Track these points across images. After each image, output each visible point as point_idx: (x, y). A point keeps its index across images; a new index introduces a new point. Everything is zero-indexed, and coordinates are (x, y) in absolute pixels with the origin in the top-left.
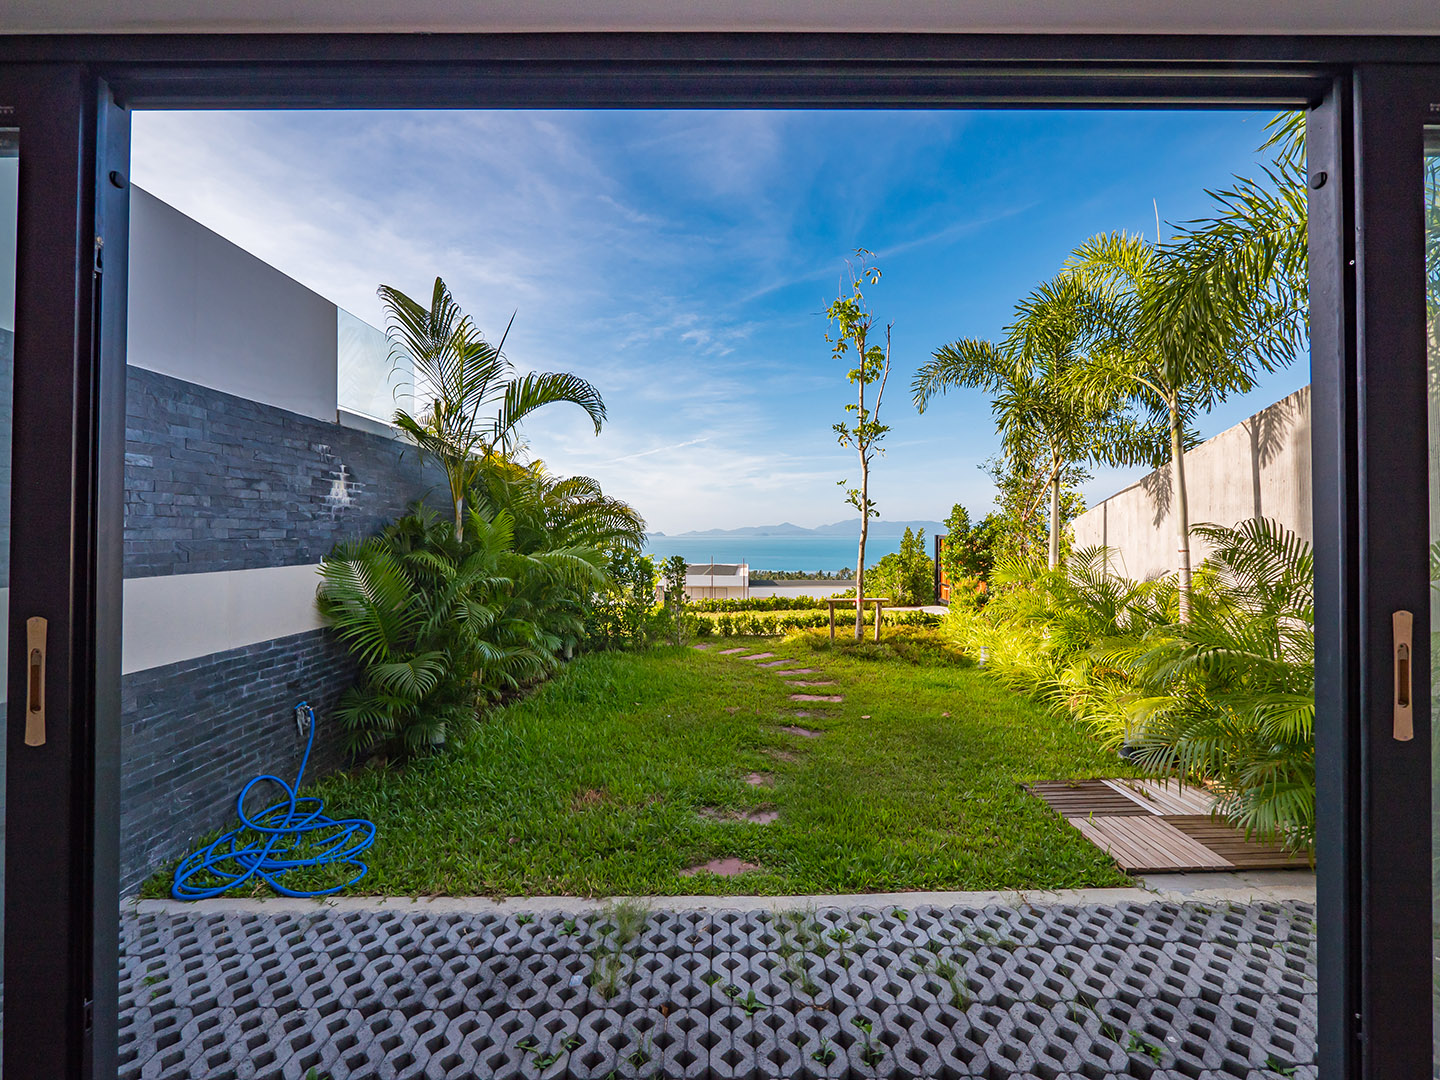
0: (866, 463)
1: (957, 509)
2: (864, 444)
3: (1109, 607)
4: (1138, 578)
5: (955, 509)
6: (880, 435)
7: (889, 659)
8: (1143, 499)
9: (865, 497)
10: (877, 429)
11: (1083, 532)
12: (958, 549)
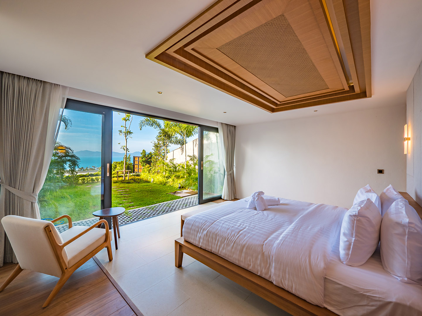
0: (126, 140)
1: (144, 150)
2: (126, 135)
3: (176, 168)
4: (179, 163)
5: (143, 150)
6: (130, 134)
7: (133, 183)
8: (180, 151)
9: (126, 148)
10: (130, 133)
11: (169, 156)
12: (144, 159)
